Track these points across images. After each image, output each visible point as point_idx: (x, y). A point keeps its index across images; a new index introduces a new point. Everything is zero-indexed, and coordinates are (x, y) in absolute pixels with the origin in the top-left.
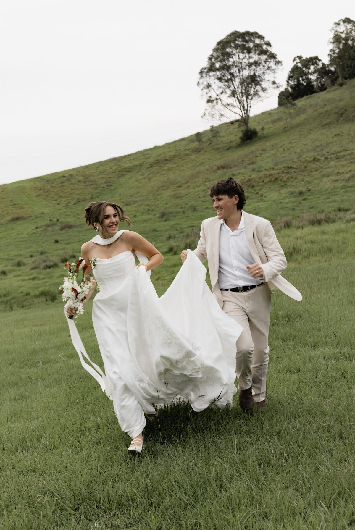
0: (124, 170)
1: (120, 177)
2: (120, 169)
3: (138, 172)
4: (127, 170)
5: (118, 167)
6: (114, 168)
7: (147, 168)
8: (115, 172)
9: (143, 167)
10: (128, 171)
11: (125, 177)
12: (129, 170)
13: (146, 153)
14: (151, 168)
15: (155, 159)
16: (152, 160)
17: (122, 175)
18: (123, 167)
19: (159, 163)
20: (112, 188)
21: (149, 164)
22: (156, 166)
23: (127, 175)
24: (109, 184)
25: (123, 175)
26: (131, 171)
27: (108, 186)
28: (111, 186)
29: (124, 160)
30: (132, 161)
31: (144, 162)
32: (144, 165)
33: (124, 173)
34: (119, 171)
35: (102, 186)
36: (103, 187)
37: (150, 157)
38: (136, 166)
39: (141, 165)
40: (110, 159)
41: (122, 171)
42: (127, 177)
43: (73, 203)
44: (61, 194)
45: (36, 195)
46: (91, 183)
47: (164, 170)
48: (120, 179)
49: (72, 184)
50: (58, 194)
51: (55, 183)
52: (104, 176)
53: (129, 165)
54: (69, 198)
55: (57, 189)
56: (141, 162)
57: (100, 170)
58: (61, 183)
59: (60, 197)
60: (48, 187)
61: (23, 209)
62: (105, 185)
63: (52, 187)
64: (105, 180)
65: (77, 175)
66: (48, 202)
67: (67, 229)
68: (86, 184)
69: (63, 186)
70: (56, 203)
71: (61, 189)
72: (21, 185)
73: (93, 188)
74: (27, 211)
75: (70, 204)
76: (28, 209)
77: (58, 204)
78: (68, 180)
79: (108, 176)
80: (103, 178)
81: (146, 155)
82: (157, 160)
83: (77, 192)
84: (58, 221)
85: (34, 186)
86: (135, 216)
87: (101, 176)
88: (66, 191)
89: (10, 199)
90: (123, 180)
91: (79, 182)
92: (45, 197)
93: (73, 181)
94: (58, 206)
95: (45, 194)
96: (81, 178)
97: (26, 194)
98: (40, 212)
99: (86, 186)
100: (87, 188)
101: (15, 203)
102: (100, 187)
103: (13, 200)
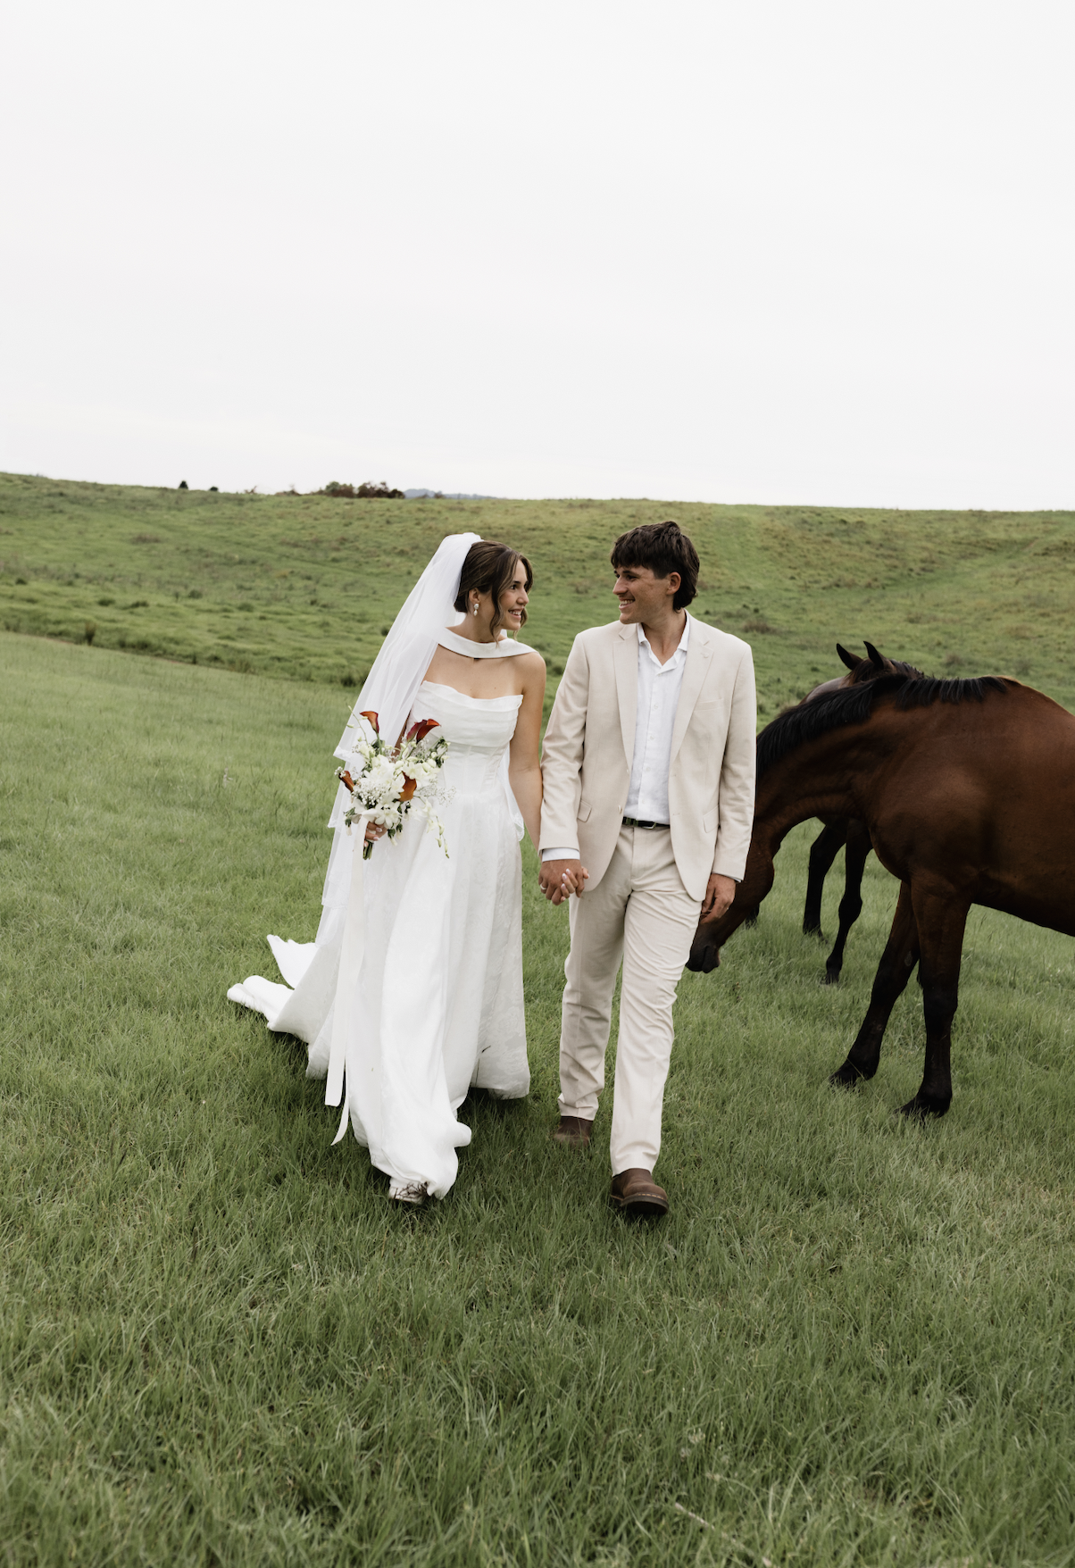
0: (982, 543)
1: (963, 557)
2: (973, 539)
3: (1010, 557)
4: (989, 546)
5: (972, 532)
6: (962, 534)
7: (1035, 554)
8: (960, 543)
9: (1026, 550)
10: (990, 549)
11: (975, 561)
12: (993, 547)
13: (1054, 519)
14: (1042, 558)
15: (1066, 539)
16: (1056, 539)
17: (971, 554)
18: (983, 538)
19: (1067, 550)
20: (929, 576)
21: (1045, 546)
22: (1056, 556)
23: (982, 556)
24: (928, 566)
25: (973, 555)
26: (995, 551)
27: (923, 569)
28: (932, 571)
29: (997, 522)
30: (1011, 529)
31: (1036, 538)
32: (1032, 545)
33: (977, 551)
34: (969, 544)
35: (912, 565)
36: (911, 570)
37: (1055, 531)
38: (1014, 542)
39: (1025, 544)
40: (971, 511)
41: (975, 545)
42: (980, 561)
43: (825, 584)
44: (812, 558)
45: (759, 544)
46: (890, 552)
47: (1066, 570)
48: (962, 562)
49: (849, 543)
50: (805, 556)
51: (815, 532)
52: (930, 545)
53: (1001, 536)
54: (822, 572)
55: (810, 547)
56: (1030, 536)
57: (929, 530)
58: (828, 535)
59: (808, 564)
60: (795, 536)
61: (718, 567)
62: (917, 567)
63: (802, 538)
64: (925, 554)
65: (874, 526)
66: (774, 568)
67: (755, 632)
68: (878, 552)
69: (826, 542)
70: (790, 575)
71: (819, 547)
72: (745, 515)
73: (886, 566)
74: (723, 574)
75: (816, 586)
76: (726, 571)
77: (792, 578)
78: (847, 532)
79: (938, 549)
80: (925, 549)
81: (1052, 523)
82: (1066, 543)
83: (849, 564)
84: (756, 611)
85: (769, 525)
86: (901, 648)
87: (924, 544)
88: (827, 555)
89: (703, 539)
90: (966, 565)
91: (868, 543)
92: (775, 555)
93: (855, 538)
94: (789, 583)
95: (780, 550)
96: (876, 536)
97: (742, 539)
98: (743, 584)
99: (877, 556)
100: (875, 561)
101: (709, 550)
102: (905, 566)
103: (708, 543)
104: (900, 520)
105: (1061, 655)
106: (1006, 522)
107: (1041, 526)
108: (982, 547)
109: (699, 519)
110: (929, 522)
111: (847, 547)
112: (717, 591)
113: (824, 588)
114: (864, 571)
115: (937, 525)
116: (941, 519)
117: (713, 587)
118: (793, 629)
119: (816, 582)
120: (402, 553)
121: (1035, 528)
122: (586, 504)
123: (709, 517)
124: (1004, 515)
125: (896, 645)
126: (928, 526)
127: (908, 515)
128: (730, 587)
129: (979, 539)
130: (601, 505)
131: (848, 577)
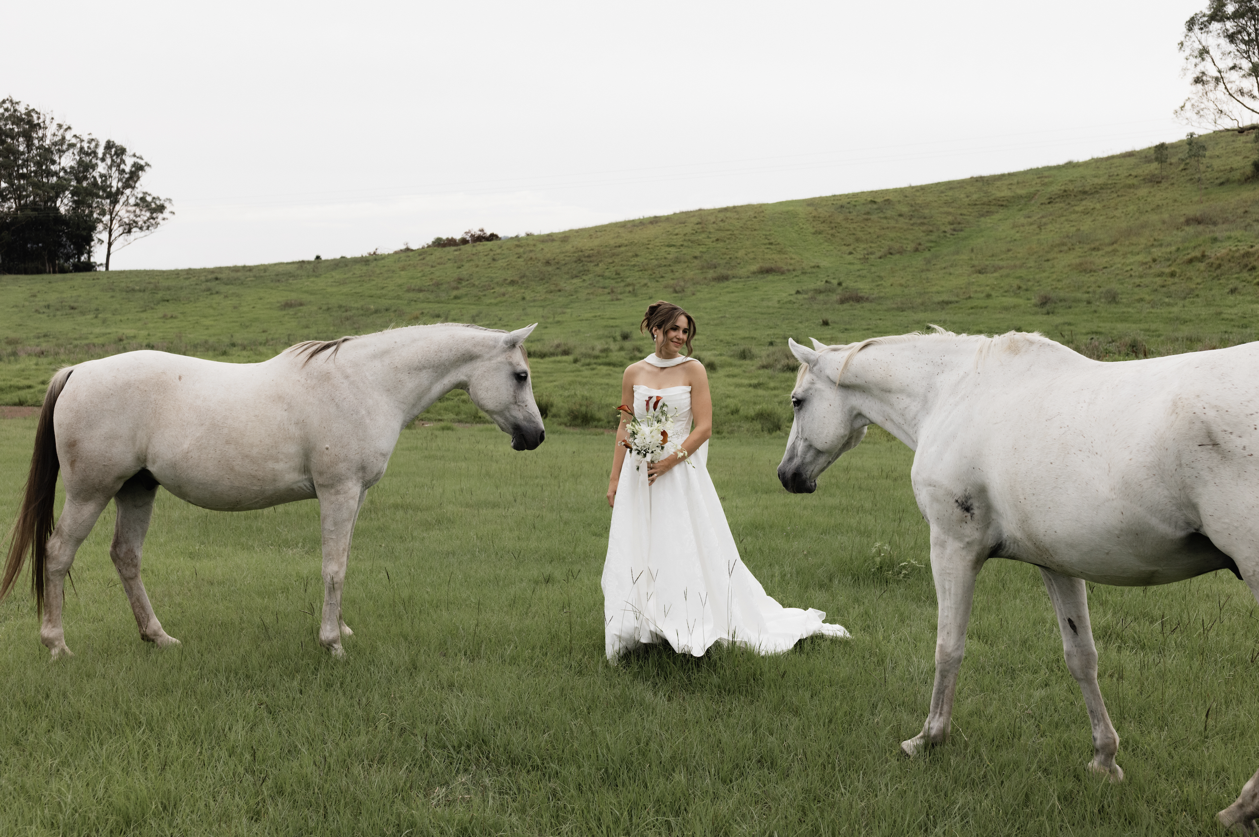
0: (994, 202)
1: (982, 216)
2: (985, 199)
3: (1020, 210)
4: (1000, 203)
5: (982, 194)
6: (975, 197)
7: (1042, 204)
8: (975, 205)
9: (1033, 202)
10: (1002, 206)
11: (993, 217)
12: (1004, 203)
13: (1046, 174)
14: (1049, 206)
15: (1063, 188)
16: (1055, 189)
17: (987, 212)
18: (993, 197)
19: (1068, 196)
20: (961, 234)
21: (1048, 196)
22: (1061, 202)
23: (997, 212)
24: (957, 226)
25: (989, 213)
26: (1006, 206)
27: (954, 230)
28: (961, 230)
29: (999, 183)
30: (1014, 187)
31: (1038, 191)
32: (1036, 197)
33: (993, 208)
34: (983, 204)
35: (943, 228)
36: (945, 232)
37: (1051, 183)
38: (1021, 197)
39: (1030, 197)
40: (972, 178)
41: (989, 204)
42: (996, 217)
43: (878, 254)
44: (860, 234)
45: (813, 230)
46: (922, 220)
47: (1075, 212)
48: (982, 219)
49: (886, 218)
50: (854, 234)
51: (855, 213)
52: (951, 210)
53: (1006, 193)
54: (873, 245)
55: (855, 225)
56: (1032, 190)
57: (945, 198)
58: (865, 214)
59: (858, 240)
60: (840, 218)
61: (784, 253)
62: (948, 228)
63: (846, 219)
64: (950, 218)
65: (899, 202)
66: (832, 248)
67: (851, 302)
68: (912, 222)
69: (867, 220)
70: (848, 252)
71: (863, 225)
72: (791, 208)
73: (923, 232)
74: (791, 259)
75: (872, 256)
76: (794, 256)
77: (850, 253)
78: (880, 210)
79: (959, 212)
80: (949, 213)
81: (1046, 177)
82: (1065, 191)
83: (892, 235)
84: (840, 284)
85: (814, 213)
86: (989, 296)
87: (946, 209)
88: (871, 230)
89: (764, 233)
90: (987, 221)
91: (900, 215)
92: (829, 236)
93: (889, 213)
94: (850, 258)
95: (830, 232)
96: (905, 209)
97: (796, 228)
98: (813, 264)
99: (912, 225)
100: (912, 229)
101: (772, 241)
102: (938, 230)
103: (770, 235)
104: (918, 194)
105: (1137, 281)
106: (1007, 182)
107: (1038, 181)
108: (995, 205)
109: (755, 217)
110: (942, 192)
111: (885, 221)
112: (795, 273)
113: (880, 258)
114: (906, 239)
115: (950, 193)
116: (951, 188)
117: (789, 271)
118: (882, 294)
119: (872, 253)
120: (513, 283)
121: (1034, 182)
122: (655, 220)
123: (763, 214)
124: (1002, 177)
125: (983, 295)
126: (943, 195)
127: (923, 189)
128: (803, 268)
129: (990, 198)
130: (668, 219)
131: (897, 246)
